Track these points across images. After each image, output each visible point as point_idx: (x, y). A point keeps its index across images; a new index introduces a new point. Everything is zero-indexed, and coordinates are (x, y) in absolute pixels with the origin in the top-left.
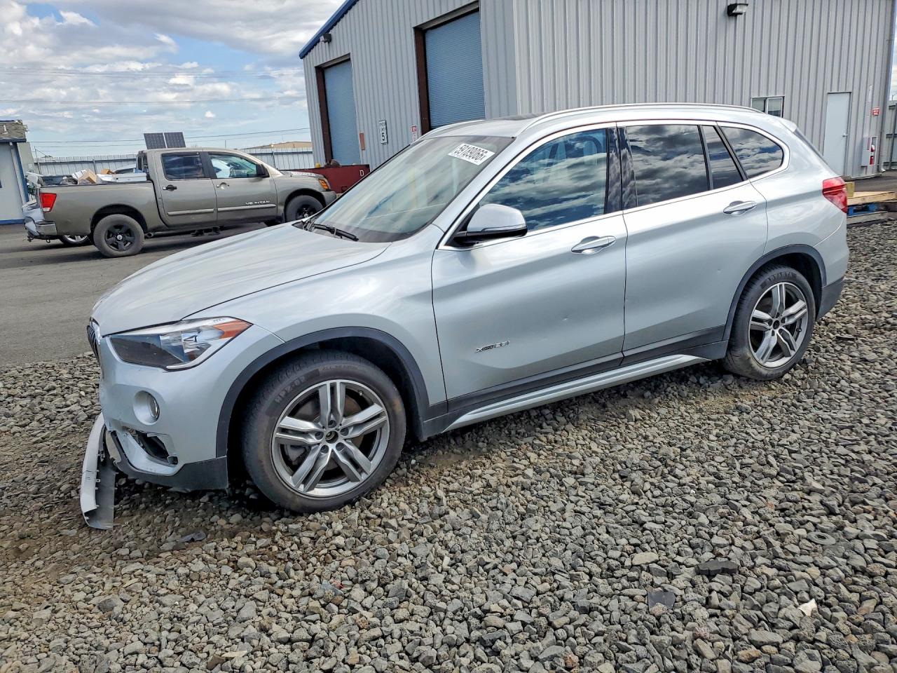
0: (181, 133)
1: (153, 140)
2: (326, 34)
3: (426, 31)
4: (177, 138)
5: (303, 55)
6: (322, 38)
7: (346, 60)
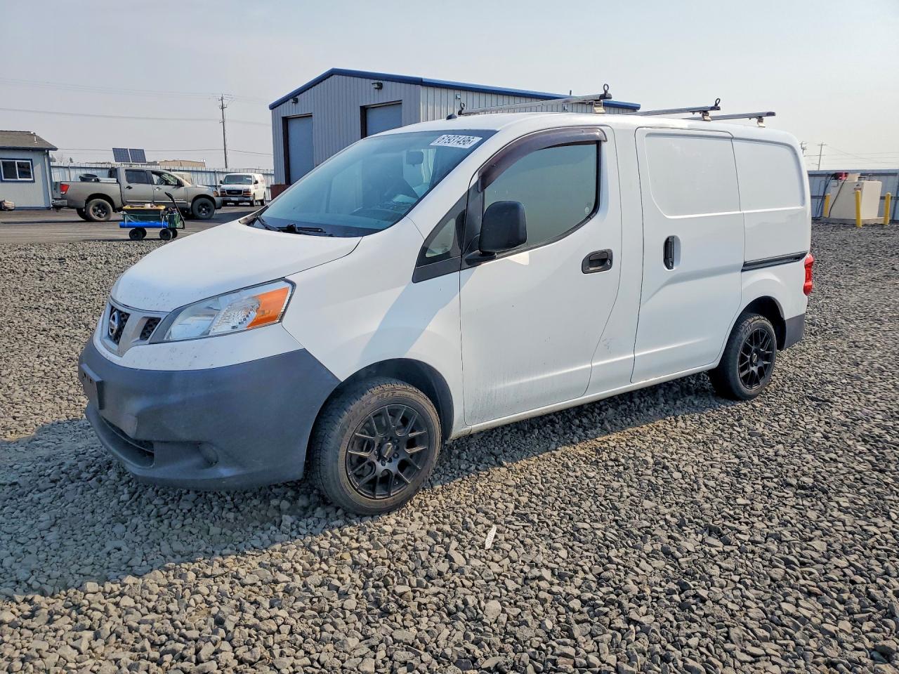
0: (143, 150)
1: (120, 154)
2: (294, 97)
3: (367, 108)
4: (139, 155)
5: (273, 107)
6: (292, 100)
7: (309, 116)
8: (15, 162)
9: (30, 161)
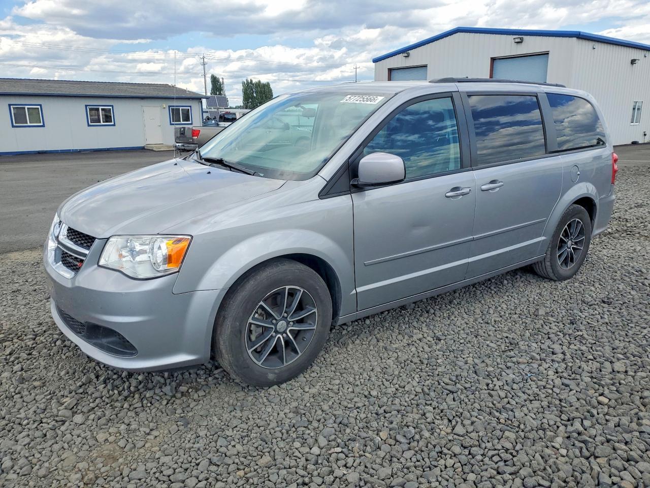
2: (406, 51)
3: (495, 60)
5: (376, 61)
6: (401, 54)
7: (425, 66)
8: (179, 109)
9: (189, 108)
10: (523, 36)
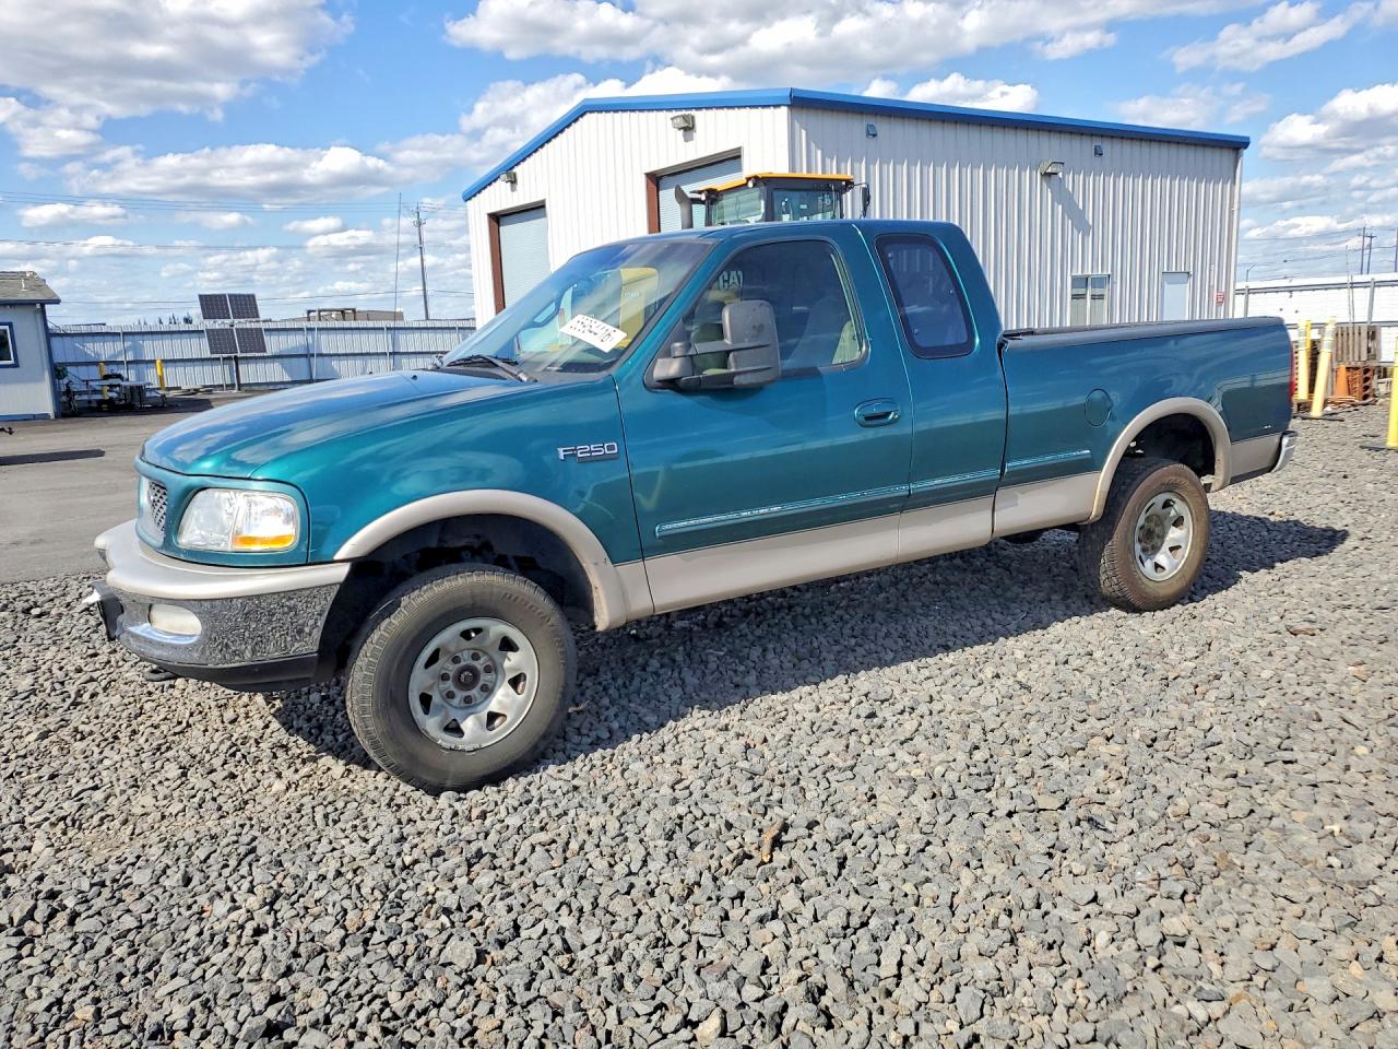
0: (254, 296)
1: (212, 305)
2: (508, 172)
3: (663, 176)
4: (245, 305)
5: (469, 196)
6: (502, 175)
7: (537, 209)
9: (7, 327)
10: (693, 112)
